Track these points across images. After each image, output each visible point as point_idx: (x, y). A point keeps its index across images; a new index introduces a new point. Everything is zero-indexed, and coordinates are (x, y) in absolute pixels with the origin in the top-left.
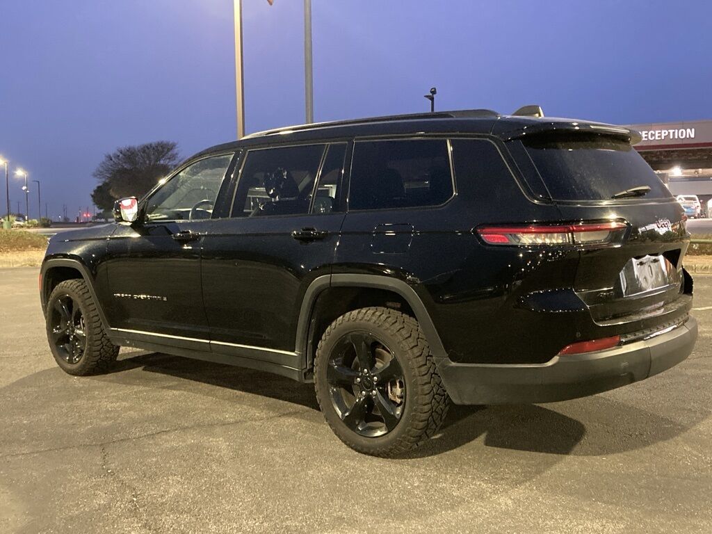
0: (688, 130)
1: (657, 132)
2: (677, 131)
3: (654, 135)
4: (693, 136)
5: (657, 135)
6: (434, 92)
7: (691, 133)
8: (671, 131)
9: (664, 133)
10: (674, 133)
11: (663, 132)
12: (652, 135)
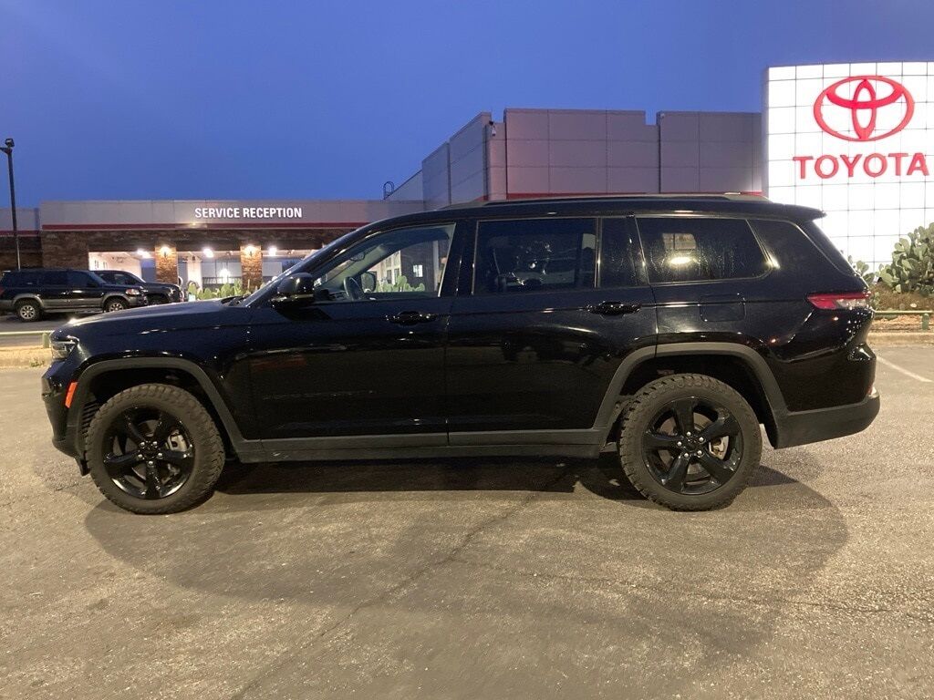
0: (296, 210)
1: (265, 209)
2: (284, 210)
3: (262, 213)
4: (300, 216)
5: (265, 213)
6: (11, 144)
7: (298, 212)
8: (279, 210)
9: (272, 211)
10: (282, 211)
11: (271, 209)
12: (260, 212)
